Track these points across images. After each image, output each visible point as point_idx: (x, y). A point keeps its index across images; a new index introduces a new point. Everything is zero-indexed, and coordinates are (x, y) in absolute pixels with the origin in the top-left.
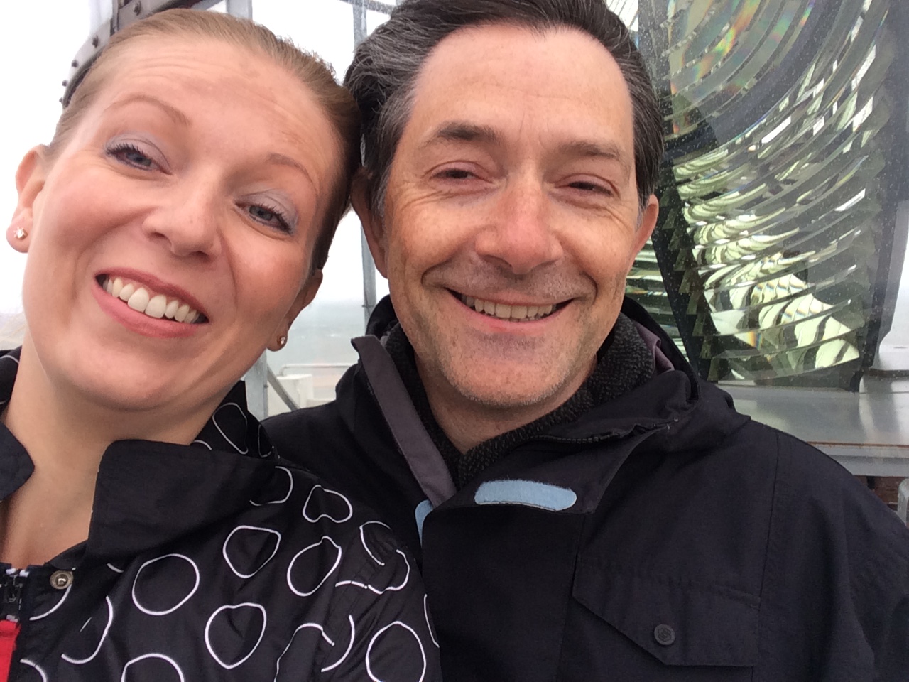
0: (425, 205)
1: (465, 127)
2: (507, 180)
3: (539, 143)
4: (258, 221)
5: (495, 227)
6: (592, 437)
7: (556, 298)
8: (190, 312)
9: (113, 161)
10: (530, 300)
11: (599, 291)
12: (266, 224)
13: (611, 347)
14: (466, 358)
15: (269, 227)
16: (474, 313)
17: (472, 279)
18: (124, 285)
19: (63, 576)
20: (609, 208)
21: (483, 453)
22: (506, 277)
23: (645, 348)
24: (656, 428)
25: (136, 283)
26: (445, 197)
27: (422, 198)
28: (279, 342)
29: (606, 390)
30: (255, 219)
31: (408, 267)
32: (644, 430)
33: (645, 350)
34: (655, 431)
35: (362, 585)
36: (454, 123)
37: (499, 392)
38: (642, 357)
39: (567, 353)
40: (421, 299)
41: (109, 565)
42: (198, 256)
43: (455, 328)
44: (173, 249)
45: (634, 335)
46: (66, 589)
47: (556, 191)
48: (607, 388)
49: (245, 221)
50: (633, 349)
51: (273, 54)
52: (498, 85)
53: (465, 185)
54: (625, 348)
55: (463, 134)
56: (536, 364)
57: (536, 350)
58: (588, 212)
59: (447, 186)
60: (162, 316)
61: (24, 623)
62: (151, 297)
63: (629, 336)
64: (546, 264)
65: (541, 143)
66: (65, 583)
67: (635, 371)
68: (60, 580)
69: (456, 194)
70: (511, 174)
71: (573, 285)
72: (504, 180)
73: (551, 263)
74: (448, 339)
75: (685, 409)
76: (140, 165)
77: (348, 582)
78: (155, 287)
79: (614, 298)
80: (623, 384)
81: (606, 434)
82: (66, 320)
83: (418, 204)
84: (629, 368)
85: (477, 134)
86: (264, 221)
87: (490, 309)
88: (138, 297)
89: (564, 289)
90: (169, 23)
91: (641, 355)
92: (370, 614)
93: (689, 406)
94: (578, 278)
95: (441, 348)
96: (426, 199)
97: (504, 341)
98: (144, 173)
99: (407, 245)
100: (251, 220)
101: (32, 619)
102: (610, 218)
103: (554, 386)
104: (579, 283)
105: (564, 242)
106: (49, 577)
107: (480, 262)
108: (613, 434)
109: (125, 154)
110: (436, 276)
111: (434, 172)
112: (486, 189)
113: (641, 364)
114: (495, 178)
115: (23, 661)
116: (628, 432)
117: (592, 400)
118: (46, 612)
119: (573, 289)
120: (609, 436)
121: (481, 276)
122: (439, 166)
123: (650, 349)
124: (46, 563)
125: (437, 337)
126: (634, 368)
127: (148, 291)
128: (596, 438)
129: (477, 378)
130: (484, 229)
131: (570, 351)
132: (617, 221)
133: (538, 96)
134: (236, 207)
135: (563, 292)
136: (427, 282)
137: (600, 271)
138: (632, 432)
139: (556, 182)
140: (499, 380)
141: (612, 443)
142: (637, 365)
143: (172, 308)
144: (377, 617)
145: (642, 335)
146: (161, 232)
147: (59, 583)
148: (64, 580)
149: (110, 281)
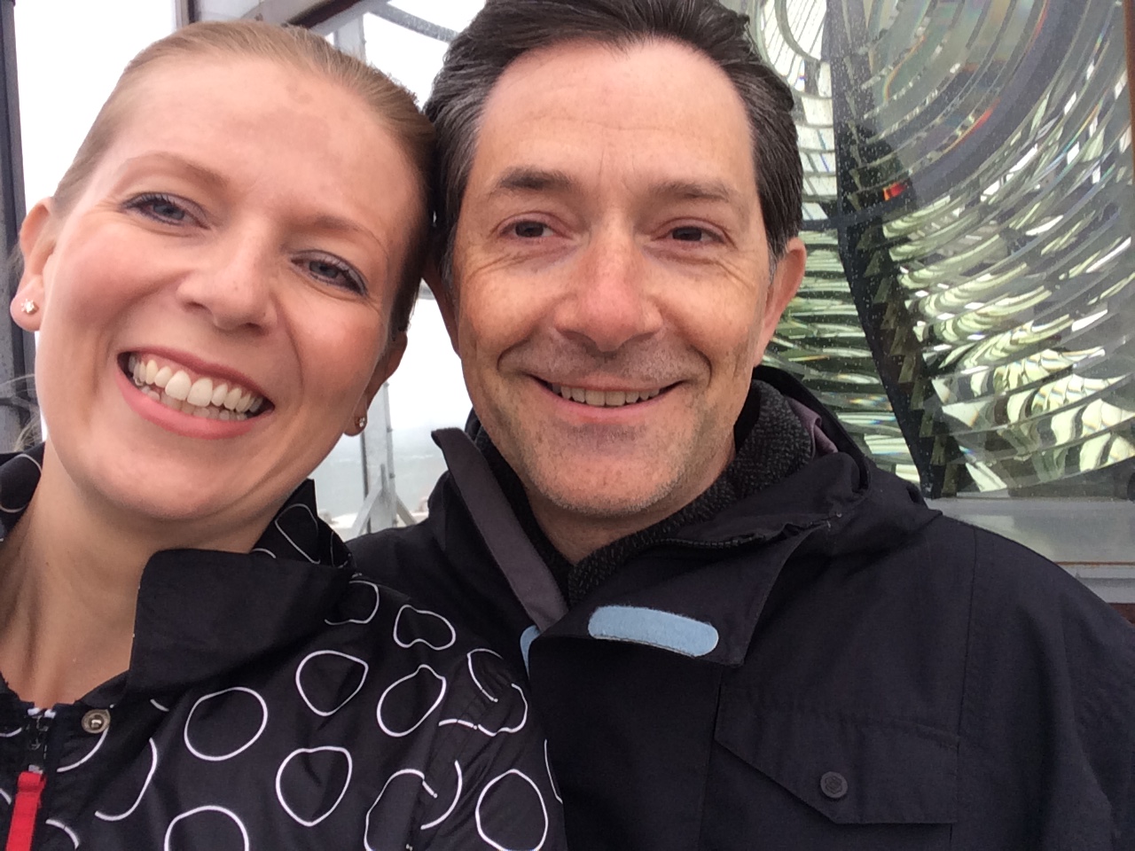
0: (492, 275)
1: (531, 174)
2: (590, 236)
3: (624, 187)
4: (320, 280)
5: (576, 295)
6: (731, 539)
7: (659, 382)
8: (243, 396)
9: (136, 215)
10: (625, 384)
11: (713, 367)
12: (331, 283)
13: (756, 425)
14: (555, 455)
15: (336, 287)
16: (561, 401)
17: (554, 362)
18: (160, 368)
19: (97, 717)
20: (723, 262)
21: (597, 564)
22: (592, 356)
23: (800, 426)
24: (813, 526)
25: (174, 365)
26: (514, 261)
27: (490, 264)
28: (358, 425)
29: (750, 480)
30: (316, 277)
31: (479, 352)
32: (797, 530)
33: (799, 429)
34: (811, 531)
35: (470, 725)
36: (518, 170)
37: (596, 497)
38: (795, 437)
39: (680, 445)
40: (497, 389)
41: (153, 701)
42: (249, 328)
43: (541, 422)
44: (216, 322)
45: (784, 411)
46: (101, 734)
47: (655, 245)
48: (752, 477)
49: (307, 282)
50: (782, 427)
51: (329, 69)
52: (570, 118)
53: (537, 245)
54: (773, 426)
55: (530, 182)
56: (638, 458)
57: (637, 442)
58: (698, 270)
59: (516, 247)
60: (208, 403)
61: (50, 775)
62: (193, 381)
63: (777, 412)
64: (643, 337)
65: (628, 188)
66: (101, 726)
67: (787, 454)
68: (93, 721)
69: (527, 257)
70: (594, 227)
71: (680, 364)
72: (586, 235)
73: (649, 335)
74: (533, 435)
75: (851, 500)
76: (170, 220)
77: (454, 721)
78: (197, 369)
79: (735, 375)
80: (772, 473)
81: (748, 536)
82: (86, 418)
83: (486, 273)
84: (778, 451)
85: (548, 182)
86: (328, 279)
87: (579, 396)
88: (177, 382)
89: (669, 369)
90: (196, 40)
91: (794, 435)
92: (482, 760)
93: (857, 496)
94: (685, 354)
95: (525, 448)
96: (493, 267)
97: (597, 434)
98: (174, 229)
99: (474, 325)
100: (311, 279)
101: (60, 770)
102: (725, 276)
103: (665, 485)
104: (687, 359)
105: (664, 310)
106: (80, 719)
107: (562, 340)
108: (757, 536)
109: (152, 207)
110: (513, 360)
111: (500, 228)
112: (564, 248)
113: (795, 446)
114: (575, 232)
115: (49, 822)
116: (776, 533)
117: (733, 493)
118: (76, 761)
119: (679, 368)
120: (750, 539)
121: (563, 358)
122: (505, 220)
123: (806, 427)
124: (76, 702)
125: (520, 434)
126: (785, 451)
127: (188, 374)
128: (735, 541)
129: (569, 480)
130: (563, 298)
131: (684, 443)
132: (734, 280)
133: (620, 128)
134: (292, 265)
135: (667, 373)
136: (504, 368)
137: (712, 345)
138: (782, 533)
139: (652, 232)
140: (594, 481)
141: (754, 549)
142: (790, 448)
143: (221, 393)
144: (490, 763)
145: (795, 411)
146: (200, 302)
147: (93, 726)
148: (99, 722)
149: (143, 364)
